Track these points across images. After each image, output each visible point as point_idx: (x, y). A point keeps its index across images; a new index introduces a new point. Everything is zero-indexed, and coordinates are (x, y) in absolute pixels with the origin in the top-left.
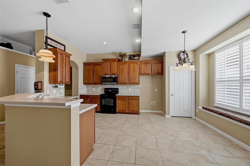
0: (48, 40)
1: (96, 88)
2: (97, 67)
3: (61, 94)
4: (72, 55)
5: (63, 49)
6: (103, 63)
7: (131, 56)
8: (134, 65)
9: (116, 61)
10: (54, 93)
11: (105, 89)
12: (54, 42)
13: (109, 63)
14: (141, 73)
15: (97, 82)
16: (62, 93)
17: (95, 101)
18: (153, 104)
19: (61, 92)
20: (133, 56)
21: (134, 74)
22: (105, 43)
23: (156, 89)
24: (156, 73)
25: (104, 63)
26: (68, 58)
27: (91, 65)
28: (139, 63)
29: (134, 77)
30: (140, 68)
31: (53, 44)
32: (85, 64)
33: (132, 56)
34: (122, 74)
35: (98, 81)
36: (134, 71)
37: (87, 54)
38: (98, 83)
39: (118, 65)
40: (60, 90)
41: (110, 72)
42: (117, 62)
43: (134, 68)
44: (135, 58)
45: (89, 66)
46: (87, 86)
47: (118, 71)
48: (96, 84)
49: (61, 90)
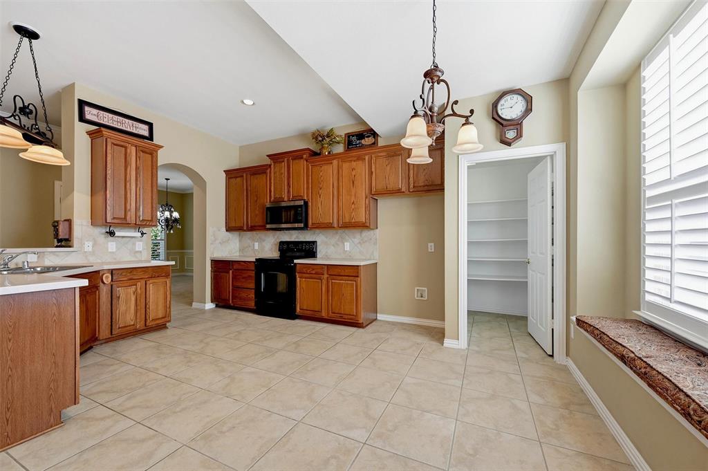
0: (87, 109)
1: (261, 240)
2: (257, 179)
3: (138, 255)
4: (162, 147)
5: (146, 134)
6: (270, 166)
7: (353, 136)
8: (354, 164)
9: (302, 158)
10: (110, 250)
11: (282, 243)
12: (111, 115)
13: (284, 164)
14: (374, 190)
15: (256, 225)
16: (141, 252)
17: (243, 278)
18: (422, 297)
19: (137, 249)
20: (357, 135)
21: (353, 194)
22: (248, 102)
23: (433, 244)
24: (424, 186)
25: (272, 166)
26: (150, 156)
27: (243, 176)
28: (367, 158)
29: (353, 203)
30: (372, 172)
31: (105, 120)
32: (231, 174)
33: (354, 138)
34: (320, 196)
35: (259, 221)
36: (353, 183)
37: (241, 147)
38: (260, 226)
39: (308, 169)
40: (134, 244)
41: (289, 192)
42: (307, 161)
43: (354, 173)
44: (363, 141)
45: (238, 179)
46: (240, 235)
47: (308, 188)
48: (252, 228)
49: (137, 243)
